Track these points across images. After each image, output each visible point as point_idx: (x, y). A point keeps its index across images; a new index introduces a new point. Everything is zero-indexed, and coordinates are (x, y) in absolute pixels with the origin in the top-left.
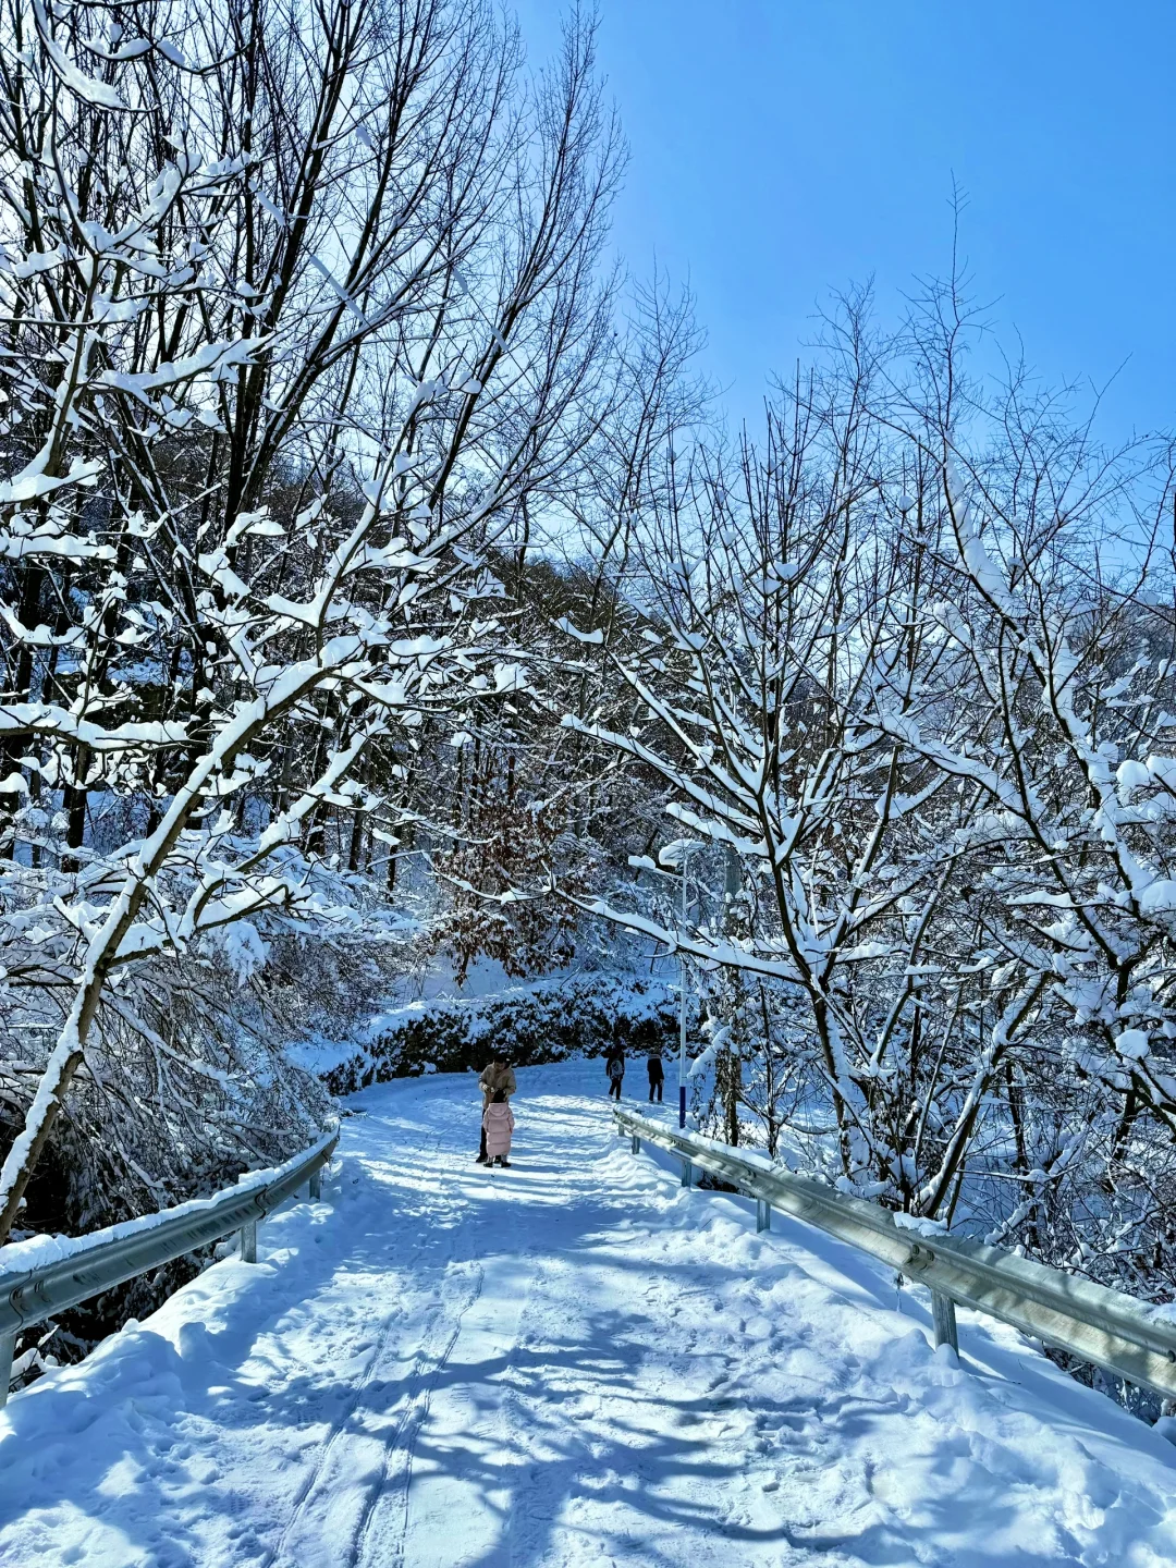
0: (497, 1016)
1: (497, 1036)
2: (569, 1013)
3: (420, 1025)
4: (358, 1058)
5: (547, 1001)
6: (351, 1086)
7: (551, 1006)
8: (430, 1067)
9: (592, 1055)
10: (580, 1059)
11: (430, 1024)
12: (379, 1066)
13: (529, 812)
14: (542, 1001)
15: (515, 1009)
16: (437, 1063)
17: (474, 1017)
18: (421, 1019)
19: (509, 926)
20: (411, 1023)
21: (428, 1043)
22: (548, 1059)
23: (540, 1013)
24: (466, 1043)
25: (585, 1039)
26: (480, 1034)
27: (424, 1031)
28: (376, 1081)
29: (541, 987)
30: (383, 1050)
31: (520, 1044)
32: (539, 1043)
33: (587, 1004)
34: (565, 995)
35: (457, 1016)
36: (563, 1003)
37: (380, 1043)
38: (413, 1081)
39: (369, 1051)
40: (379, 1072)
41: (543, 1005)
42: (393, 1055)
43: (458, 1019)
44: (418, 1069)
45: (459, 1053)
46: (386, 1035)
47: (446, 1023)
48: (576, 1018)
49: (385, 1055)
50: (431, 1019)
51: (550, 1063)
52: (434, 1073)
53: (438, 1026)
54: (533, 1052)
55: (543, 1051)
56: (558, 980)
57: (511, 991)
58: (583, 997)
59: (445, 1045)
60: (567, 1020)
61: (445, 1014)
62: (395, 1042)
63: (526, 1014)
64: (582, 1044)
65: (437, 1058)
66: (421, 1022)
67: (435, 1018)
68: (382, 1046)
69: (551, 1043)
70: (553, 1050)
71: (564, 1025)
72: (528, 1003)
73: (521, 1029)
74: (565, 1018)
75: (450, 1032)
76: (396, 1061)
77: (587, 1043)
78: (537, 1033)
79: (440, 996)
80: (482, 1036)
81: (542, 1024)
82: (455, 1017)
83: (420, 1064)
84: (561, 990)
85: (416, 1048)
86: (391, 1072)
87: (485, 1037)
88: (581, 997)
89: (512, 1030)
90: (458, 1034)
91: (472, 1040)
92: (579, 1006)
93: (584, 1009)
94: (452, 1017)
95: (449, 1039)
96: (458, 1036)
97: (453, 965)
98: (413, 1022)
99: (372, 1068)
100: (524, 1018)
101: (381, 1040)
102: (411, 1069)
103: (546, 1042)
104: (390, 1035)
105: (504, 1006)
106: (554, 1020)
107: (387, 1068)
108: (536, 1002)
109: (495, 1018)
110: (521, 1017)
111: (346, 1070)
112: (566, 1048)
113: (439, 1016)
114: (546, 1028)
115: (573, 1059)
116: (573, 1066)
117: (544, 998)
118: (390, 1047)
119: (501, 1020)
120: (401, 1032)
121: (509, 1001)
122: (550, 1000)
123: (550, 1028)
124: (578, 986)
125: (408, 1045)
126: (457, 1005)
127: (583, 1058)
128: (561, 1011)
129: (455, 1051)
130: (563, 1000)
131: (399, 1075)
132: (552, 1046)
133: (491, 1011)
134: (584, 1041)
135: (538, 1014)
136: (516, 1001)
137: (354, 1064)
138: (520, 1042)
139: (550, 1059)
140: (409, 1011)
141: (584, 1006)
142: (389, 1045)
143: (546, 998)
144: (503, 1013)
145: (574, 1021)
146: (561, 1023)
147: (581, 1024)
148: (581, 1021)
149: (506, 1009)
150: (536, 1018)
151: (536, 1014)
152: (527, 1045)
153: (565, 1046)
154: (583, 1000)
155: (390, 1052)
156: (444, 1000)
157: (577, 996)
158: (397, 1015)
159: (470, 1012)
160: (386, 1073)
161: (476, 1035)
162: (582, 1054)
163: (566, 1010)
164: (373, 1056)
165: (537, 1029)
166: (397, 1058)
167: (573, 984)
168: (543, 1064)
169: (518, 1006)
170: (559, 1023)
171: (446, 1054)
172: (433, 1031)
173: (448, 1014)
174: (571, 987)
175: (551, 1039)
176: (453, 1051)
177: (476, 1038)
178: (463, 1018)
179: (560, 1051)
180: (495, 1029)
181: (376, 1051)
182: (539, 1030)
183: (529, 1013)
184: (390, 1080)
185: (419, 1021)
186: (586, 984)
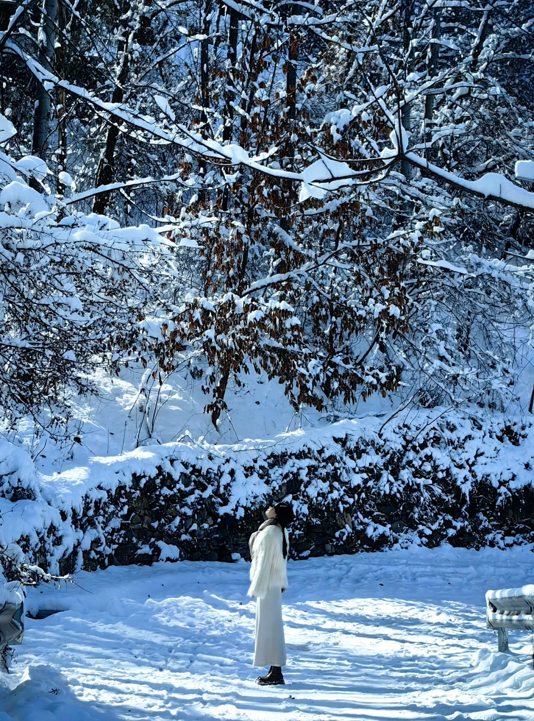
0: (276, 473)
2: (395, 473)
3: (151, 481)
4: (52, 529)
5: (356, 453)
7: (365, 461)
8: (169, 550)
9: (433, 541)
10: (414, 548)
11: (168, 481)
12: (86, 545)
13: (327, 128)
14: (349, 452)
15: (305, 463)
16: (180, 544)
17: (240, 474)
18: (153, 472)
19: (295, 320)
20: (136, 478)
21: (165, 513)
22: (361, 545)
23: (348, 472)
24: (226, 514)
25: (422, 516)
26: (249, 501)
27: (158, 493)
28: (83, 567)
29: (349, 429)
30: (92, 520)
31: (314, 520)
32: (346, 519)
33: (424, 459)
34: (388, 443)
35: (212, 471)
36: (385, 456)
37: (87, 508)
38: (142, 571)
39: (69, 519)
40: (86, 553)
41: (352, 458)
42: (108, 529)
43: (213, 476)
44: (150, 553)
45: (216, 531)
46: (95, 495)
47: (194, 481)
48: (407, 482)
49: (96, 528)
50: (168, 474)
51: (365, 553)
52: (176, 560)
53: (181, 486)
54: (337, 534)
55: (352, 533)
56: (377, 416)
57: (299, 432)
58: (418, 448)
59: (193, 516)
60: (392, 484)
61: (191, 466)
62: (112, 508)
63: (324, 472)
64: (418, 524)
65: (180, 537)
66: (152, 477)
67: (176, 472)
68: (91, 513)
69: (366, 520)
70: (370, 531)
71: (388, 492)
72: (327, 454)
73: (316, 495)
74: (388, 481)
75: (201, 496)
76: (114, 538)
77: (425, 523)
78: (342, 504)
79: (183, 436)
80: (253, 504)
81: (350, 488)
82: (208, 472)
83: (152, 546)
84: (380, 436)
85: (146, 518)
86: (107, 555)
87: (257, 506)
88: (414, 448)
89: (301, 497)
90: (213, 499)
91: (236, 510)
92: (412, 461)
93: (420, 466)
94: (204, 471)
95: (199, 507)
96: (214, 503)
97: (203, 387)
98: (140, 477)
99: (75, 547)
100: (320, 478)
101: (88, 503)
102: (139, 552)
103: (357, 517)
104: (104, 495)
105: (287, 457)
106: (371, 483)
107: (100, 549)
108: (340, 453)
109: (273, 477)
110: (316, 476)
111: (33, 546)
112: (390, 529)
113: (181, 469)
114: (356, 496)
115: (402, 548)
116: (402, 559)
117: (352, 447)
118: (104, 516)
119: (283, 480)
120: (120, 492)
121: (295, 450)
122: (364, 451)
123: (363, 495)
124: (409, 428)
125: (133, 514)
126: (211, 454)
127: (420, 546)
128: (382, 470)
129: (210, 526)
130: (384, 451)
131: (119, 561)
132: (367, 525)
133: (266, 465)
134: (421, 518)
135: (344, 473)
136: (307, 451)
137: (46, 538)
138: (316, 516)
139: (365, 546)
140: (133, 460)
141: (420, 463)
142: (102, 512)
143: (357, 448)
144: (287, 469)
145: (403, 486)
146: (381, 488)
147: (415, 490)
148: (415, 487)
149: (290, 462)
150: (341, 478)
151: (341, 473)
152: (327, 520)
153: (389, 526)
154: (418, 452)
155: (103, 522)
156: (189, 443)
157: (407, 445)
158: (112, 465)
159: (231, 465)
160: (98, 556)
161: (244, 502)
162: (417, 540)
163: (390, 468)
164: (76, 527)
165: (342, 497)
166: (116, 534)
167: (401, 426)
168: (353, 553)
169: (311, 458)
170: (379, 488)
171: (194, 531)
172: (172, 493)
173: (197, 467)
174: (397, 430)
175: (366, 514)
176: (206, 526)
177: (242, 507)
178: (222, 474)
179: (381, 533)
180: (274, 494)
181: (81, 520)
182: (346, 498)
183: (329, 471)
184: (104, 567)
185: (149, 477)
186: (422, 427)
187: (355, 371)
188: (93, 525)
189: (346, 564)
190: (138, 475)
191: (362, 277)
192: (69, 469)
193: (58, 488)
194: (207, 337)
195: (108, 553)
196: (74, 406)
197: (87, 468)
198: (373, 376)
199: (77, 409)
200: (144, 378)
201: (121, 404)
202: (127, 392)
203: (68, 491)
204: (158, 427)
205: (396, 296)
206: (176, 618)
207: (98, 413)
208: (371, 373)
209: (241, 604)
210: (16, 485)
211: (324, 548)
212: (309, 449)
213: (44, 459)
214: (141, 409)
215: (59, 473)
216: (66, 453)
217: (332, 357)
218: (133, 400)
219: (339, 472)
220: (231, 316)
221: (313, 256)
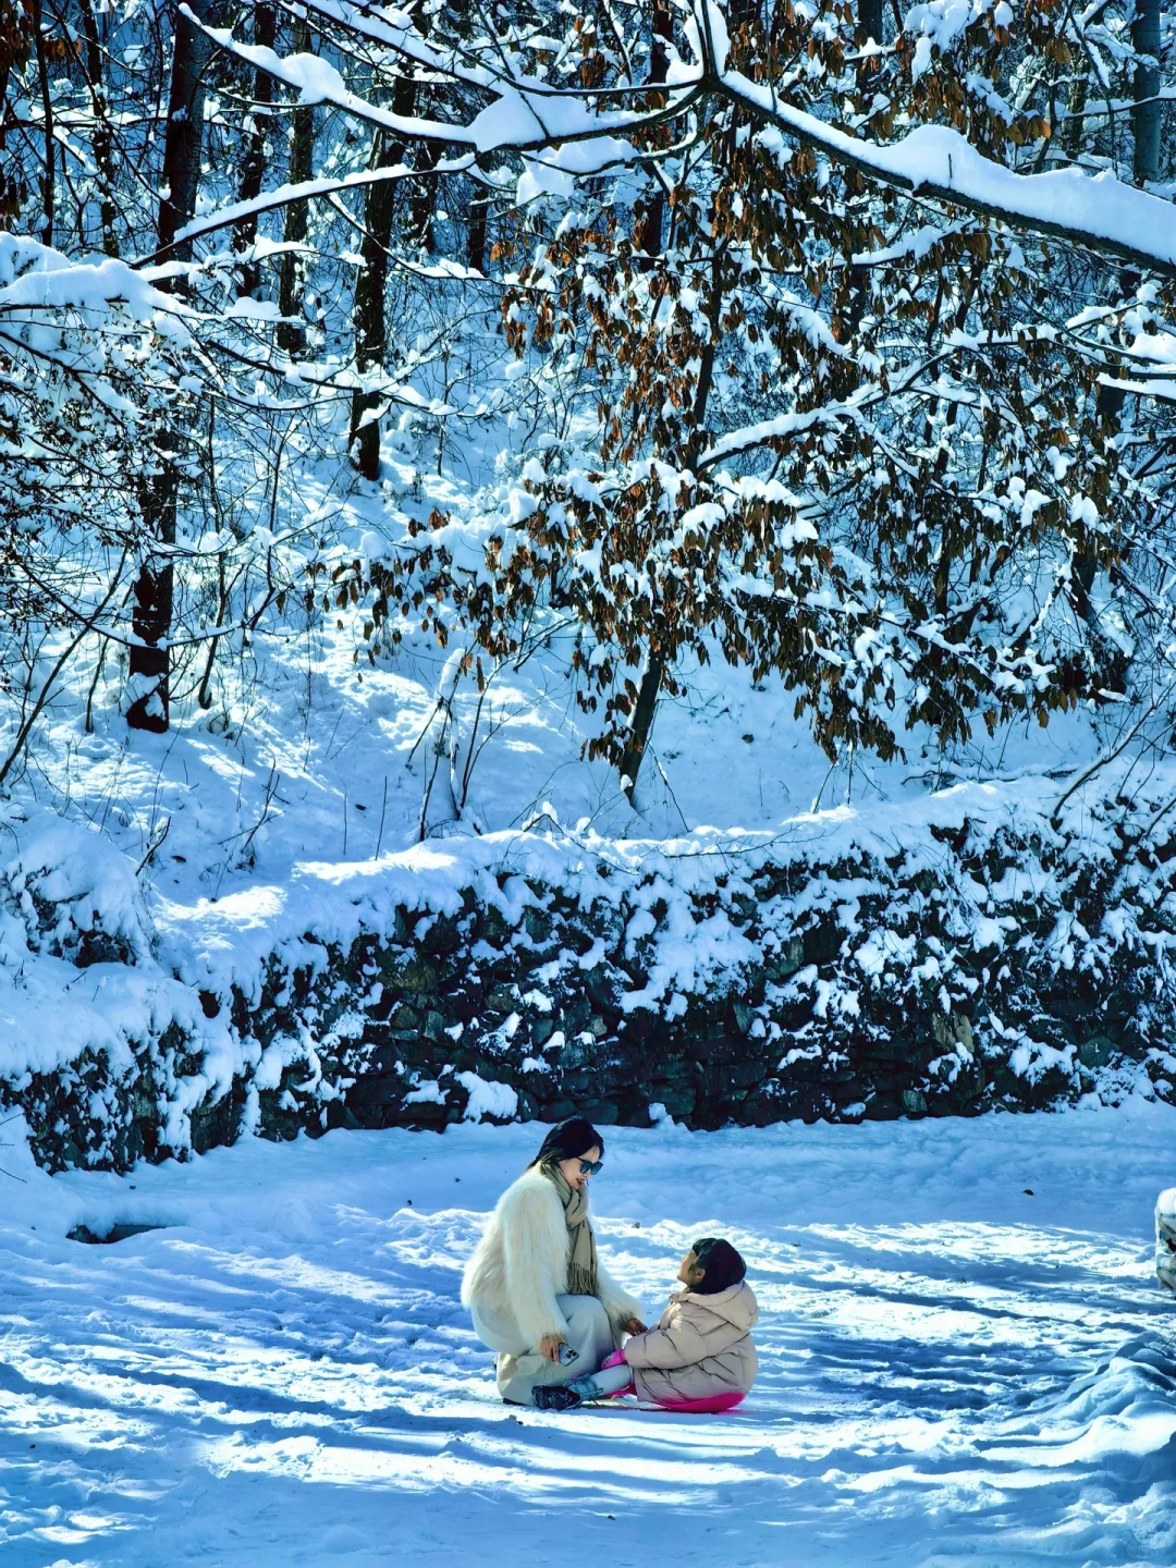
0: (777, 915)
1: (778, 994)
2: (1092, 918)
3: (445, 925)
4: (175, 1036)
5: (992, 866)
6: (145, 1141)
7: (1013, 886)
8: (491, 1096)
10: (1136, 1105)
11: (491, 925)
12: (269, 1075)
14: (973, 864)
15: (854, 888)
16: (520, 1082)
17: (679, 915)
18: (451, 903)
20: (406, 917)
21: (480, 1004)
22: (997, 1095)
23: (966, 912)
24: (639, 1010)
25: (1160, 1026)
26: (701, 979)
27: (462, 954)
28: (259, 1131)
29: (972, 805)
30: (289, 1015)
31: (874, 1031)
32: (958, 1030)
33: (1167, 884)
34: (1074, 843)
35: (605, 903)
36: (1066, 874)
37: (273, 987)
38: (413, 1144)
39: (226, 1014)
40: (269, 1097)
41: (979, 878)
42: (331, 1039)
43: (608, 915)
44: (441, 1100)
45: (614, 1051)
46: (297, 956)
47: (560, 927)
48: (1120, 940)
49: (296, 1036)
50: (492, 908)
51: (1006, 1115)
52: (507, 1121)
53: (523, 938)
54: (934, 1066)
55: (972, 1066)
56: (1053, 776)
57: (843, 813)
58: (1153, 857)
59: (554, 1014)
60: (1081, 945)
61: (552, 890)
62: (342, 988)
63: (902, 912)
64: (1147, 1046)
65: (520, 1065)
66: (448, 915)
67: (513, 904)
68: (283, 999)
69: (1011, 1033)
70: (1020, 1061)
71: (1070, 964)
72: (911, 868)
73: (880, 969)
74: (1072, 937)
75: (576, 964)
76: (346, 1060)
77: (1165, 1043)
78: (949, 992)
79: (537, 816)
80: (711, 986)
81: (970, 954)
82: (595, 906)
83: (447, 1083)
84: (1056, 824)
85: (432, 1017)
86: (325, 1103)
87: (723, 993)
88: (1143, 856)
89: (842, 974)
90: (607, 973)
91: (667, 999)
92: (1136, 889)
93: (1158, 903)
94: (585, 904)
95: (571, 992)
96: (608, 983)
97: (580, 694)
98: (417, 916)
99: (239, 1082)
100: (892, 927)
101: (278, 975)
102: (412, 1097)
103: (987, 1026)
104: (319, 957)
105: (807, 874)
106: (1026, 942)
107: (309, 1086)
108: (944, 866)
109: (767, 921)
110: (882, 922)
111: (118, 1074)
112: (1074, 1057)
113: (525, 895)
114: (986, 974)
115: (1104, 1104)
116: (1099, 1130)
117: (980, 851)
118: (319, 1007)
119: (794, 928)
120: (363, 950)
121: (828, 856)
122: (1011, 862)
123: (1005, 971)
124: (1132, 807)
125: (397, 1005)
126: (604, 861)
127: (1151, 1099)
128: (1058, 909)
129: (598, 1039)
130: (1065, 862)
131: (358, 1117)
132: (1015, 1045)
133: (750, 893)
134: (1155, 1031)
135: (956, 916)
136: (859, 859)
137: (155, 1056)
138: (876, 1022)
139: (1007, 1098)
140: (402, 873)
141: (1158, 893)
142: (313, 996)
143: (992, 854)
144: (803, 902)
145: (1111, 951)
146: (1054, 955)
147: (1143, 962)
148: (1144, 953)
149: (814, 886)
150: (948, 928)
151: (947, 916)
152: (906, 1034)
153: (1071, 1049)
154: (1152, 867)
155: (317, 1023)
156: (549, 834)
157: (1126, 849)
158: (345, 883)
159: (660, 890)
160: (302, 1104)
161: (687, 982)
162: (1144, 1085)
163: (1078, 905)
164: (242, 1035)
165: (948, 975)
166: (350, 1052)
167: (1112, 799)
168: (974, 1114)
169: (869, 877)
170: (1047, 956)
171: (556, 1049)
172: (500, 955)
173: (567, 893)
174: (1101, 811)
175: (1011, 1020)
176: (587, 1038)
177: (684, 993)
178: (632, 912)
179: (1050, 1065)
180: (768, 962)
181: (257, 1014)
182: (960, 978)
183: (916, 910)
184: (316, 1131)
185: (441, 914)
186: (1165, 804)
187: (971, 661)
188: (291, 1030)
189: (952, 1140)
190: (411, 908)
191: (1003, 423)
192: (239, 890)
193: (201, 936)
194: (581, 569)
195: (329, 1098)
196: (272, 738)
197: (279, 890)
198: (1017, 673)
199: (278, 745)
200: (447, 671)
201: (391, 736)
202: (408, 705)
203: (225, 944)
204: (480, 791)
205: (1090, 471)
206: (449, 1251)
207: (329, 755)
208: (1013, 665)
209: (637, 1226)
210: (88, 927)
211: (899, 1101)
212: (865, 855)
213: (180, 866)
214: (440, 749)
215: (214, 900)
216: (236, 853)
217: (917, 625)
218: (418, 727)
219: (942, 912)
220: (648, 516)
221: (877, 370)
